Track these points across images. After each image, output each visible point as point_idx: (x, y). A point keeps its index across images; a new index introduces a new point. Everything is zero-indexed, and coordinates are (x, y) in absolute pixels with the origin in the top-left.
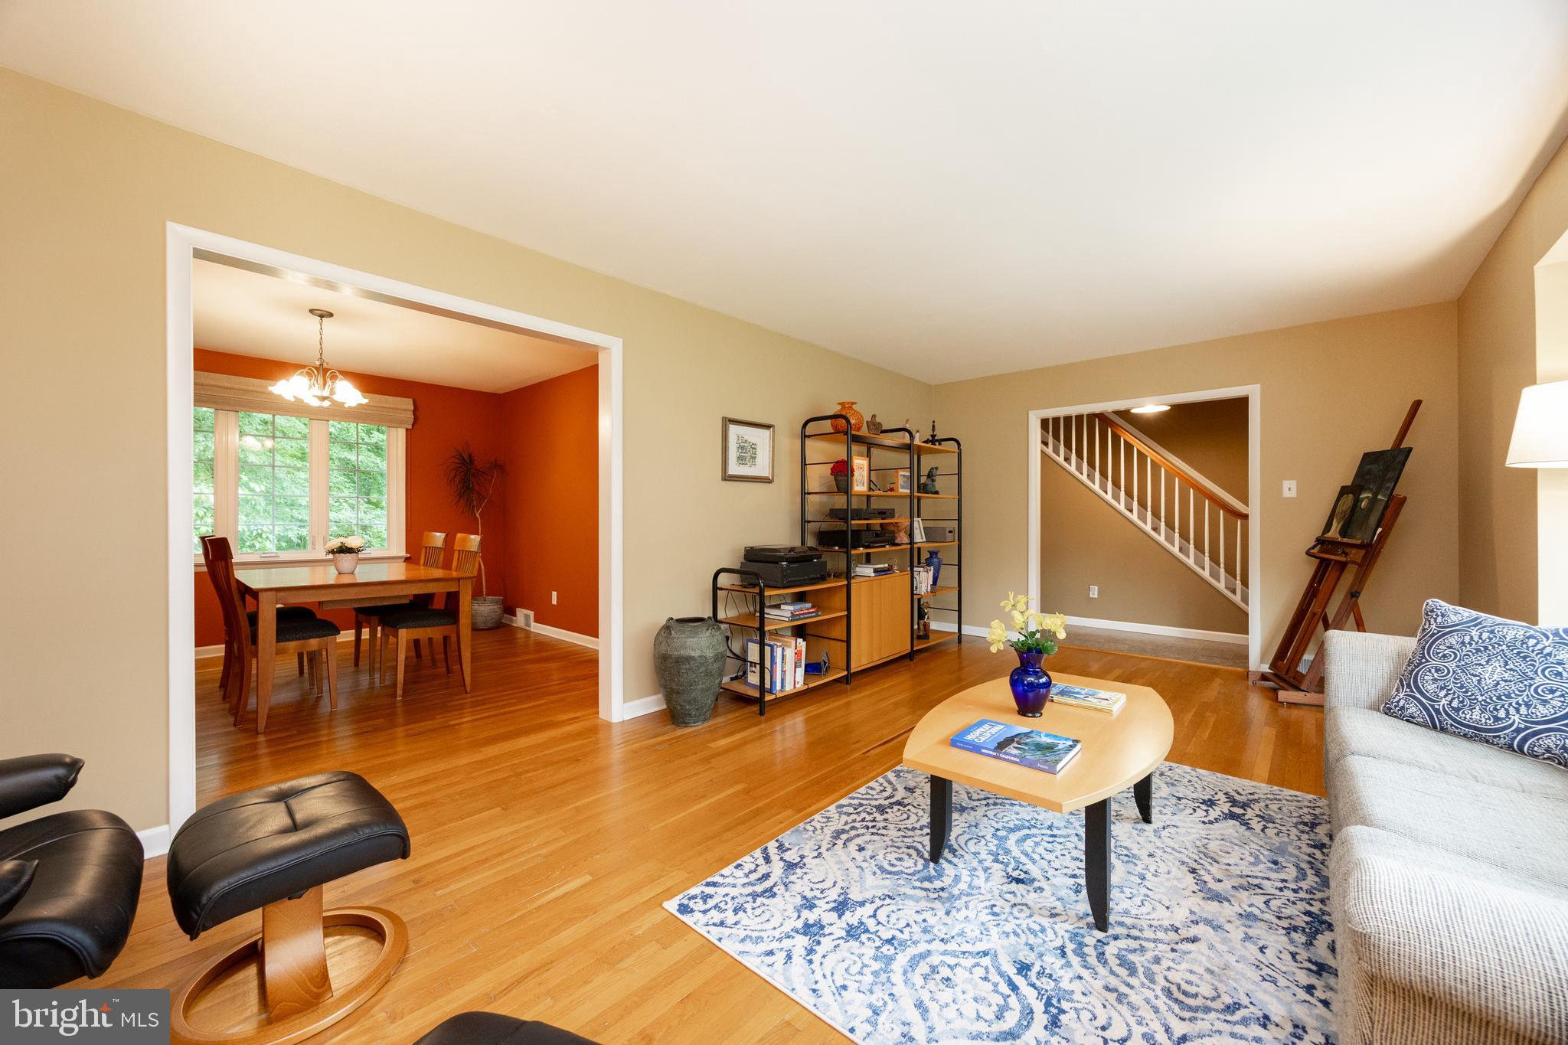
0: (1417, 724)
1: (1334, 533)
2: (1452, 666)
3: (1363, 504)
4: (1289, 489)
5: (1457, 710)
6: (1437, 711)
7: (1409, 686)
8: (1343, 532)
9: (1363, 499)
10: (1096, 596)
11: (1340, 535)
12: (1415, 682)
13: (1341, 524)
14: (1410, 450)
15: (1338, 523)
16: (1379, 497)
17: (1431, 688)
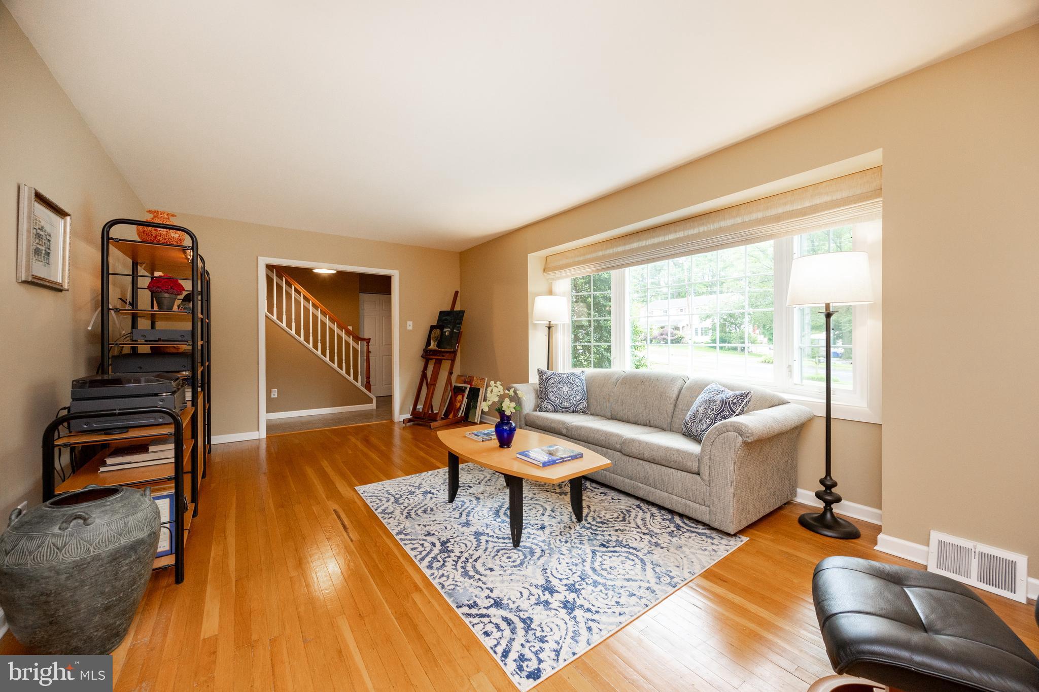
0: (551, 412)
1: (433, 345)
2: (555, 389)
3: (446, 334)
4: (410, 325)
5: (561, 403)
6: (556, 406)
7: (546, 399)
8: (438, 346)
9: (446, 332)
10: (276, 396)
11: (437, 346)
12: (548, 397)
13: (436, 343)
14: (463, 312)
15: (435, 342)
16: (455, 331)
17: (553, 398)
